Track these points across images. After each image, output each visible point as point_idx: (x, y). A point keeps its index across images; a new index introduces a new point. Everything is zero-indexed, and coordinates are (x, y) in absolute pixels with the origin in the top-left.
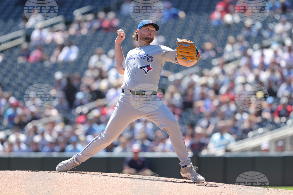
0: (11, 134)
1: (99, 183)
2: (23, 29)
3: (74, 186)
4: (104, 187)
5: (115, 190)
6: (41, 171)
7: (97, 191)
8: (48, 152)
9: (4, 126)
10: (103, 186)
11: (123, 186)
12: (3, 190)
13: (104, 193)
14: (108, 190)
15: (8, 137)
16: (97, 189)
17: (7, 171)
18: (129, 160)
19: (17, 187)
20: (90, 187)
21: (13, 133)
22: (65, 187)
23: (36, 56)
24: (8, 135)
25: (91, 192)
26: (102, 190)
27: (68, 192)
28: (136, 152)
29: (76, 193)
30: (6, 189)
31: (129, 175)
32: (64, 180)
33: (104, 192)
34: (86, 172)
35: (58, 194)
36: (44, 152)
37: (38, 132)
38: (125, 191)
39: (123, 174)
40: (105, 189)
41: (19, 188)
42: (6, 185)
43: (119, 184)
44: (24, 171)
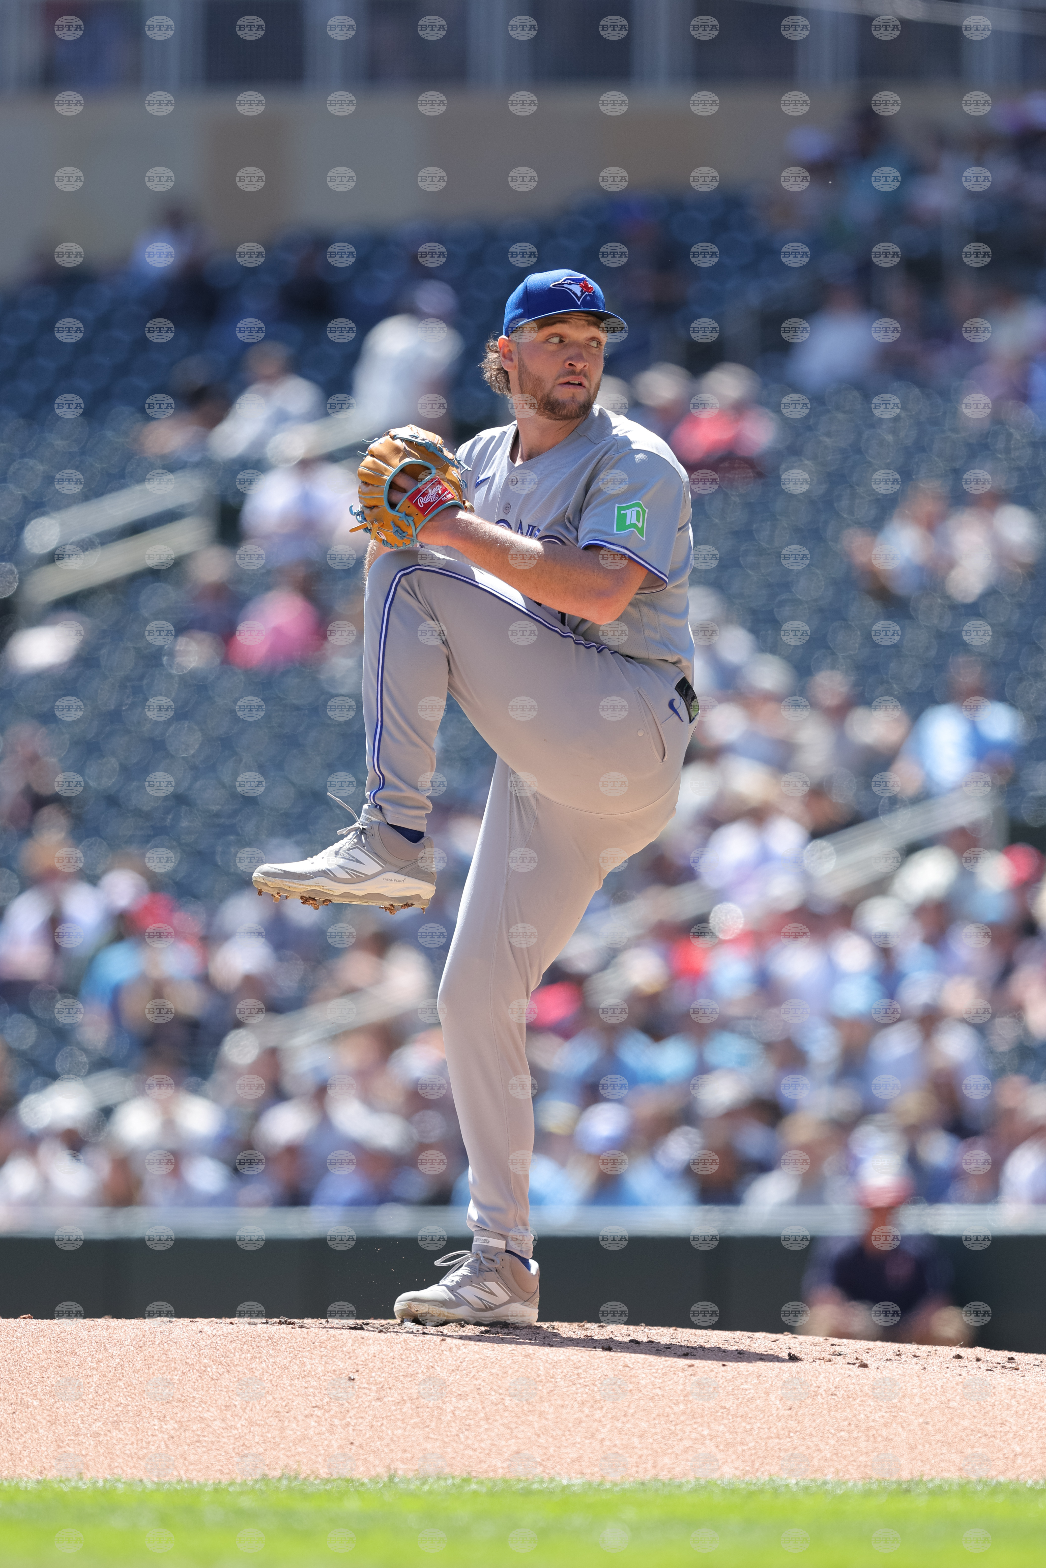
0: (126, 1100)
1: (658, 1391)
2: (197, 465)
3: (506, 1409)
4: (684, 1413)
5: (749, 1432)
6: (308, 1321)
7: (642, 1436)
8: (356, 1203)
9: (85, 1051)
10: (682, 1407)
11: (800, 1407)
12: (76, 1435)
13: (686, 1450)
14: (706, 1432)
15: (106, 1113)
16: (644, 1425)
17: (101, 1321)
18: (837, 1249)
19: (163, 1419)
20: (598, 1414)
21: (141, 1092)
22: (449, 1417)
23: (277, 631)
24: (109, 1102)
25: (607, 1443)
26: (674, 1433)
27: (468, 1447)
28: (882, 1202)
29: (515, 1448)
30: (95, 1428)
31: (836, 1341)
32: (444, 1375)
33: (687, 1443)
34: (575, 1325)
35: (409, 1455)
36: (332, 1203)
37: (288, 1084)
38: (811, 1435)
39: (801, 1338)
40: (688, 1429)
41: (171, 1426)
42: (94, 1407)
43: (772, 1397)
44: (202, 1323)
